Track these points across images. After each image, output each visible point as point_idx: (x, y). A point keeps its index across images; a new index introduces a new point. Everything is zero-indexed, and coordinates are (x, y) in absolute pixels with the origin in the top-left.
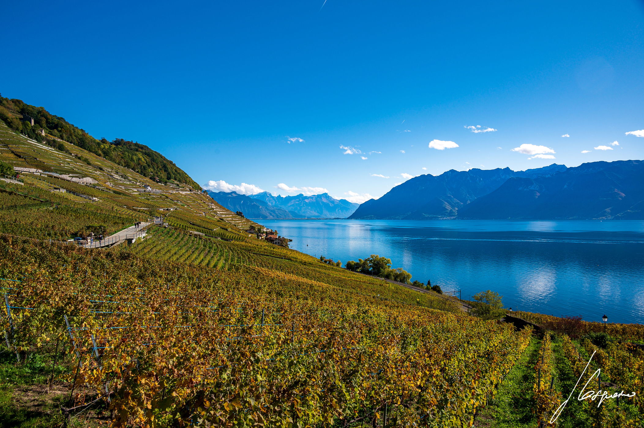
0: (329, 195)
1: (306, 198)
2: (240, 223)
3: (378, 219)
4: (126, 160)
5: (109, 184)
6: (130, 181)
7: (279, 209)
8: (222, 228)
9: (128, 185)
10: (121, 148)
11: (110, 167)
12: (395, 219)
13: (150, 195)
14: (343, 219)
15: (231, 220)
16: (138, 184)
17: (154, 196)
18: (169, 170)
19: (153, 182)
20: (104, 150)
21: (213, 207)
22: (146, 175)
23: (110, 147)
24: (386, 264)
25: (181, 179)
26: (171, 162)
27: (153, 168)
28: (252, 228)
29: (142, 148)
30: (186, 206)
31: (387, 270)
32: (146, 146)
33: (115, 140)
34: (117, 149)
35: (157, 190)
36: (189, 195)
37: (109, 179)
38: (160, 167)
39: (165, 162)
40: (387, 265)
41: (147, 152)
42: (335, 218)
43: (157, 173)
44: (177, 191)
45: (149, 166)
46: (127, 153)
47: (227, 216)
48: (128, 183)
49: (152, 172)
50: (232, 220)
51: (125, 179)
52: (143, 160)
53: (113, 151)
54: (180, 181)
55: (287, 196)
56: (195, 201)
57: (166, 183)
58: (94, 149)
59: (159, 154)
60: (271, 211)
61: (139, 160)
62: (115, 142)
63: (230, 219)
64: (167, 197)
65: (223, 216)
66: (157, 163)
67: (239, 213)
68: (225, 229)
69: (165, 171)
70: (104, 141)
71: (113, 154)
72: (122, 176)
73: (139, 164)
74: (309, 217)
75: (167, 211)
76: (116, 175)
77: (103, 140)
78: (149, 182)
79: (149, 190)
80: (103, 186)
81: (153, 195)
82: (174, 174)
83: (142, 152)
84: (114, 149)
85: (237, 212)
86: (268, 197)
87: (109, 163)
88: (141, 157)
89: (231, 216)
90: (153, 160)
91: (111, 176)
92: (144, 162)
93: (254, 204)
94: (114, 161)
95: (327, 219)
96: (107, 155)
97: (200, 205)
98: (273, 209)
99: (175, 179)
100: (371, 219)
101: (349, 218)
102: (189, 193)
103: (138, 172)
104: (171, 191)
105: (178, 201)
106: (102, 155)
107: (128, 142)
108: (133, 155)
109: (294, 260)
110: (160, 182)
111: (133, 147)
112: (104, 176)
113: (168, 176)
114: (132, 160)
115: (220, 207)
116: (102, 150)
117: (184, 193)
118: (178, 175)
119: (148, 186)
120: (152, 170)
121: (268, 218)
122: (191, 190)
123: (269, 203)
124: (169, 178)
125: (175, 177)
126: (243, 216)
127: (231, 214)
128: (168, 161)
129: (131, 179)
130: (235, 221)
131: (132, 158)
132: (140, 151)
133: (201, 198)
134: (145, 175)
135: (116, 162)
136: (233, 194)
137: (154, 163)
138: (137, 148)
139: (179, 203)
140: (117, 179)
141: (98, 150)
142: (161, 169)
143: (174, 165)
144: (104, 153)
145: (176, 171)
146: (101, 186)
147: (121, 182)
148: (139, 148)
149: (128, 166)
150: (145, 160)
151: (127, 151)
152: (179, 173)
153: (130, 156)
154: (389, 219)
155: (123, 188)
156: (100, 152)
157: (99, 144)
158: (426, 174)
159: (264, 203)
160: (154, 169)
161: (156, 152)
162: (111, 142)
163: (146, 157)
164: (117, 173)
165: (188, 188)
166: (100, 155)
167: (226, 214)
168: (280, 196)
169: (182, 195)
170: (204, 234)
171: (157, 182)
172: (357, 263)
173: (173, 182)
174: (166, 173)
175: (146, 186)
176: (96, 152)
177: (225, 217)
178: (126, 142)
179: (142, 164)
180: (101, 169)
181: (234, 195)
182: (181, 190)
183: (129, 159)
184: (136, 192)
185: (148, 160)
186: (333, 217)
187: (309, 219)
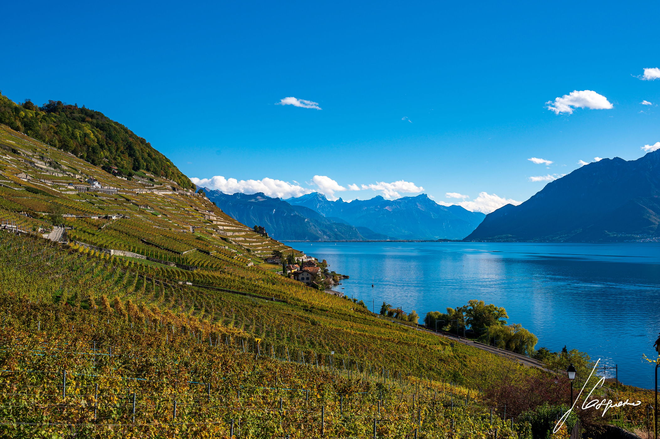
0: (431, 197)
1: (388, 203)
2: (259, 246)
3: (520, 241)
4: (61, 137)
5: (23, 178)
6: (64, 171)
7: (338, 224)
8: (200, 251)
9: (60, 178)
10: (55, 117)
11: (30, 147)
12: (552, 241)
13: (96, 196)
14: (454, 241)
15: (242, 241)
16: (78, 176)
17: (104, 198)
18: (138, 154)
19: (108, 175)
20: (25, 120)
21: (211, 218)
22: (96, 162)
23: (37, 114)
24: (497, 318)
25: (158, 169)
26: (143, 141)
27: (110, 150)
28: (277, 254)
29: (92, 117)
30: (160, 216)
31: (495, 328)
32: (99, 114)
33: (48, 103)
34: (47, 118)
35: (111, 188)
36: (169, 196)
37: (27, 168)
38: (122, 148)
39: (131, 140)
40: (500, 319)
41: (100, 123)
42: (440, 240)
43: (115, 159)
44: (150, 189)
45: (102, 147)
46: (64, 125)
47: (237, 234)
48: (61, 175)
49: (107, 158)
50: (245, 241)
51: (55, 168)
52: (92, 136)
53: (41, 122)
54: (155, 173)
55: (354, 199)
56: (179, 207)
57: (130, 175)
58: (9, 119)
59: (122, 127)
60: (326, 227)
61: (85, 136)
62: (48, 106)
63: (241, 239)
64: (128, 200)
65: (229, 234)
66: (116, 143)
67: (258, 229)
68: (205, 252)
69: (130, 155)
70: (28, 105)
71: (41, 126)
72: (50, 163)
73: (85, 144)
74: (393, 238)
75: (105, 220)
76: (40, 163)
77: (27, 103)
78: (100, 175)
79: (97, 188)
80: (9, 180)
81: (102, 195)
82: (145, 160)
83: (91, 123)
84: (44, 118)
85: (255, 227)
86: (320, 201)
87: (32, 141)
88: (89, 131)
89: (243, 233)
90: (110, 137)
91: (31, 163)
92: (94, 141)
93: (295, 216)
94: (41, 138)
95: (425, 241)
96: (31, 129)
97: (189, 214)
98: (328, 223)
99: (148, 170)
100: (507, 241)
101: (465, 240)
102: (170, 193)
103: (82, 157)
104: (137, 191)
105: (146, 206)
106: (22, 128)
107: (70, 107)
108: (75, 128)
109: (293, 302)
110: (120, 174)
111: (76, 115)
112: (18, 163)
113: (134, 164)
114: (73, 136)
115: (226, 219)
116: (22, 120)
117: (161, 193)
118: (153, 163)
119: (96, 180)
120: (107, 154)
121: (320, 240)
122: (174, 189)
123: (322, 214)
124: (136, 168)
125: (147, 165)
126: (265, 235)
127: (245, 231)
128: (138, 138)
129: (66, 168)
130: (250, 242)
131: (73, 134)
132: (88, 122)
133: (192, 201)
134: (93, 163)
135: (44, 141)
136: (258, 197)
137: (111, 142)
138: (83, 116)
139: (149, 211)
140: (42, 168)
141: (15, 119)
142: (122, 153)
143: (148, 145)
144: (25, 126)
145: (149, 155)
146: (6, 179)
147: (48, 174)
148: (87, 116)
149: (64, 146)
150: (96, 136)
151: (64, 122)
152: (154, 159)
153: (70, 129)
154: (540, 241)
155: (49, 183)
156: (18, 124)
157: (17, 110)
158: (611, 158)
159: (311, 213)
160: (111, 153)
161: (117, 123)
162: (41, 106)
163: (98, 131)
164: (42, 158)
165: (169, 184)
166: (17, 129)
167: (234, 231)
168: (341, 199)
169: (157, 196)
170: (144, 257)
171: (115, 174)
172: (444, 316)
173: (143, 175)
174: (130, 160)
175: (91, 182)
176: (12, 123)
177: (232, 236)
178: (66, 107)
179: (89, 144)
180: (14, 151)
181: (260, 199)
182: (156, 188)
183: (68, 135)
184: (71, 190)
185: (100, 136)
186: (437, 238)
187: (394, 241)
